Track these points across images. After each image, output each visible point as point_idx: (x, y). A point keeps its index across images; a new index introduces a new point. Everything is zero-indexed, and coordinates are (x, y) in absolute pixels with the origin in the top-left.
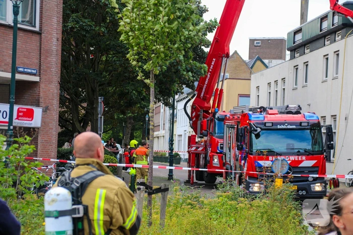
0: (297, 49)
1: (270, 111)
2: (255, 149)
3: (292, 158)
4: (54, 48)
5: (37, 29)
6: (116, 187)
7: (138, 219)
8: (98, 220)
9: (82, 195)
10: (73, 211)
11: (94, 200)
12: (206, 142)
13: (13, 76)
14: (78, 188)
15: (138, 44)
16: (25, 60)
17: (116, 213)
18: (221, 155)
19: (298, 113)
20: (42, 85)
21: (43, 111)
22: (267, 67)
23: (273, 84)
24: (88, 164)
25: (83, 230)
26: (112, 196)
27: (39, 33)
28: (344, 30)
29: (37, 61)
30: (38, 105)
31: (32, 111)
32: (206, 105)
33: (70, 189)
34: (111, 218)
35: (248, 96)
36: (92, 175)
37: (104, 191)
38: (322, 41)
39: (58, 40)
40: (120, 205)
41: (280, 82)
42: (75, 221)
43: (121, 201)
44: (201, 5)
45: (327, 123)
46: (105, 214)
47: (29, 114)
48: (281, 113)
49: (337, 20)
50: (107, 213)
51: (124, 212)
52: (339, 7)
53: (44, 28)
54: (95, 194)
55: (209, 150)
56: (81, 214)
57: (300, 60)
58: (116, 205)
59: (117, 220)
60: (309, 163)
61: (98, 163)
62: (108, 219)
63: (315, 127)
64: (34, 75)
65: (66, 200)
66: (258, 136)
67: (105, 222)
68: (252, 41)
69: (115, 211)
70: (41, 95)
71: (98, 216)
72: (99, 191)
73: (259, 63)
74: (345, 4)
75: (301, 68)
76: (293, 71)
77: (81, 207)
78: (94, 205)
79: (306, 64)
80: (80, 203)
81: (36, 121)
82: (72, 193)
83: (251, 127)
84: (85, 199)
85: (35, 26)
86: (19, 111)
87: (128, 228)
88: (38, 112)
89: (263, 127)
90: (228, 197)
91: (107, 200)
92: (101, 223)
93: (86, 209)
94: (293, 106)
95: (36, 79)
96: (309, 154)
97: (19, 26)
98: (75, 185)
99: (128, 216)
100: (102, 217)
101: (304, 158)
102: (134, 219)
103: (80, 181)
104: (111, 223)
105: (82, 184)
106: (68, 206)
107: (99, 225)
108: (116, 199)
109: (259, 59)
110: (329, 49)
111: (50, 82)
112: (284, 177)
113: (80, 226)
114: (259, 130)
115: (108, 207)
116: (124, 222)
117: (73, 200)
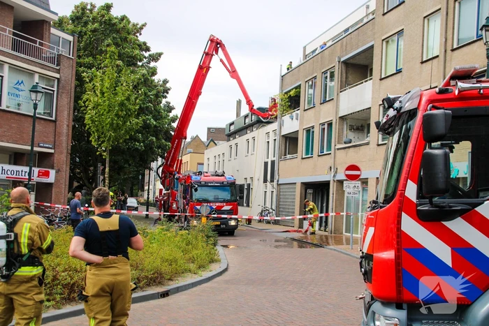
0: (231, 135)
1: (206, 175)
2: (194, 198)
3: (217, 204)
4: (65, 131)
5: (54, 119)
6: (37, 223)
7: (52, 243)
8: (24, 243)
9: (14, 227)
10: (7, 237)
11: (22, 230)
12: (169, 193)
13: (32, 148)
14: (11, 222)
15: (97, 131)
16: (45, 138)
17: (36, 238)
18: (177, 202)
19: (222, 175)
20: (56, 155)
21: (56, 172)
22: (216, 144)
23: (217, 157)
24: (19, 207)
25: (13, 249)
26: (34, 228)
27: (55, 122)
28: (258, 125)
29: (53, 140)
30: (53, 168)
31: (48, 172)
32: (171, 169)
33: (6, 223)
34: (33, 242)
35: (203, 164)
36: (21, 214)
37: (29, 225)
38: (245, 131)
39: (68, 126)
40: (39, 233)
41: (221, 156)
42: (8, 243)
43: (40, 231)
44: (171, 105)
45: (248, 182)
46: (29, 239)
47: (47, 174)
48: (213, 175)
49: (254, 118)
50: (30, 238)
51: (43, 238)
52: (254, 110)
53: (58, 118)
54: (23, 226)
55: (171, 198)
56: (12, 239)
57: (233, 142)
58: (36, 234)
59: (37, 243)
60: (227, 208)
61: (26, 207)
62: (30, 242)
63: (232, 185)
64: (51, 148)
65: (3, 229)
66: (196, 190)
67: (28, 245)
68: (209, 129)
69: (35, 237)
70: (55, 161)
71: (24, 240)
72: (25, 224)
73: (212, 143)
74: (259, 109)
75: (234, 147)
76: (229, 149)
77: (12, 234)
78: (21, 233)
79: (236, 144)
80: (12, 231)
81: (51, 179)
82: (7, 225)
83: (192, 184)
84: (16, 229)
85: (52, 117)
86: (39, 172)
87: (44, 248)
88: (52, 173)
89: (199, 184)
90: (162, 229)
91: (31, 230)
92: (26, 244)
93: (16, 236)
94: (220, 172)
95: (52, 151)
96: (228, 202)
97: (37, 116)
98: (10, 220)
99: (45, 241)
100: (26, 241)
101: (225, 204)
102: (49, 243)
103: (13, 218)
104: (33, 245)
105: (14, 220)
106: (4, 233)
107: (24, 246)
108: (37, 230)
109: (212, 140)
110: (249, 135)
111: (62, 153)
112: (207, 217)
113: (12, 247)
114: (196, 186)
115: (30, 234)
116: (42, 244)
117: (7, 230)
